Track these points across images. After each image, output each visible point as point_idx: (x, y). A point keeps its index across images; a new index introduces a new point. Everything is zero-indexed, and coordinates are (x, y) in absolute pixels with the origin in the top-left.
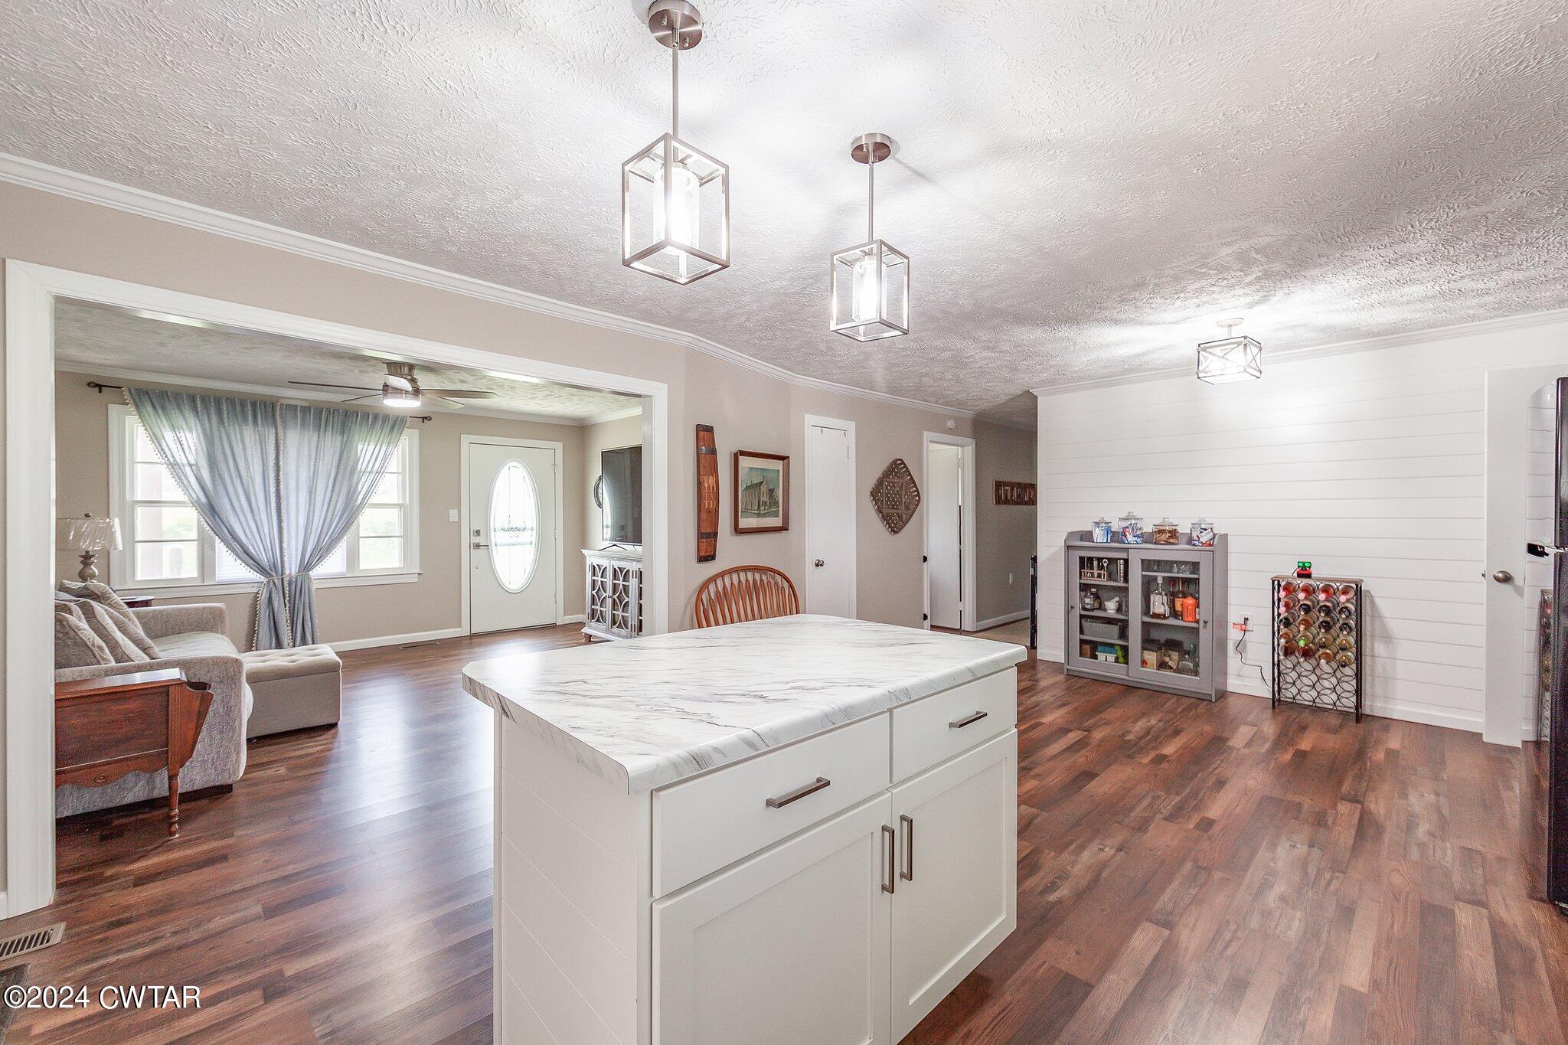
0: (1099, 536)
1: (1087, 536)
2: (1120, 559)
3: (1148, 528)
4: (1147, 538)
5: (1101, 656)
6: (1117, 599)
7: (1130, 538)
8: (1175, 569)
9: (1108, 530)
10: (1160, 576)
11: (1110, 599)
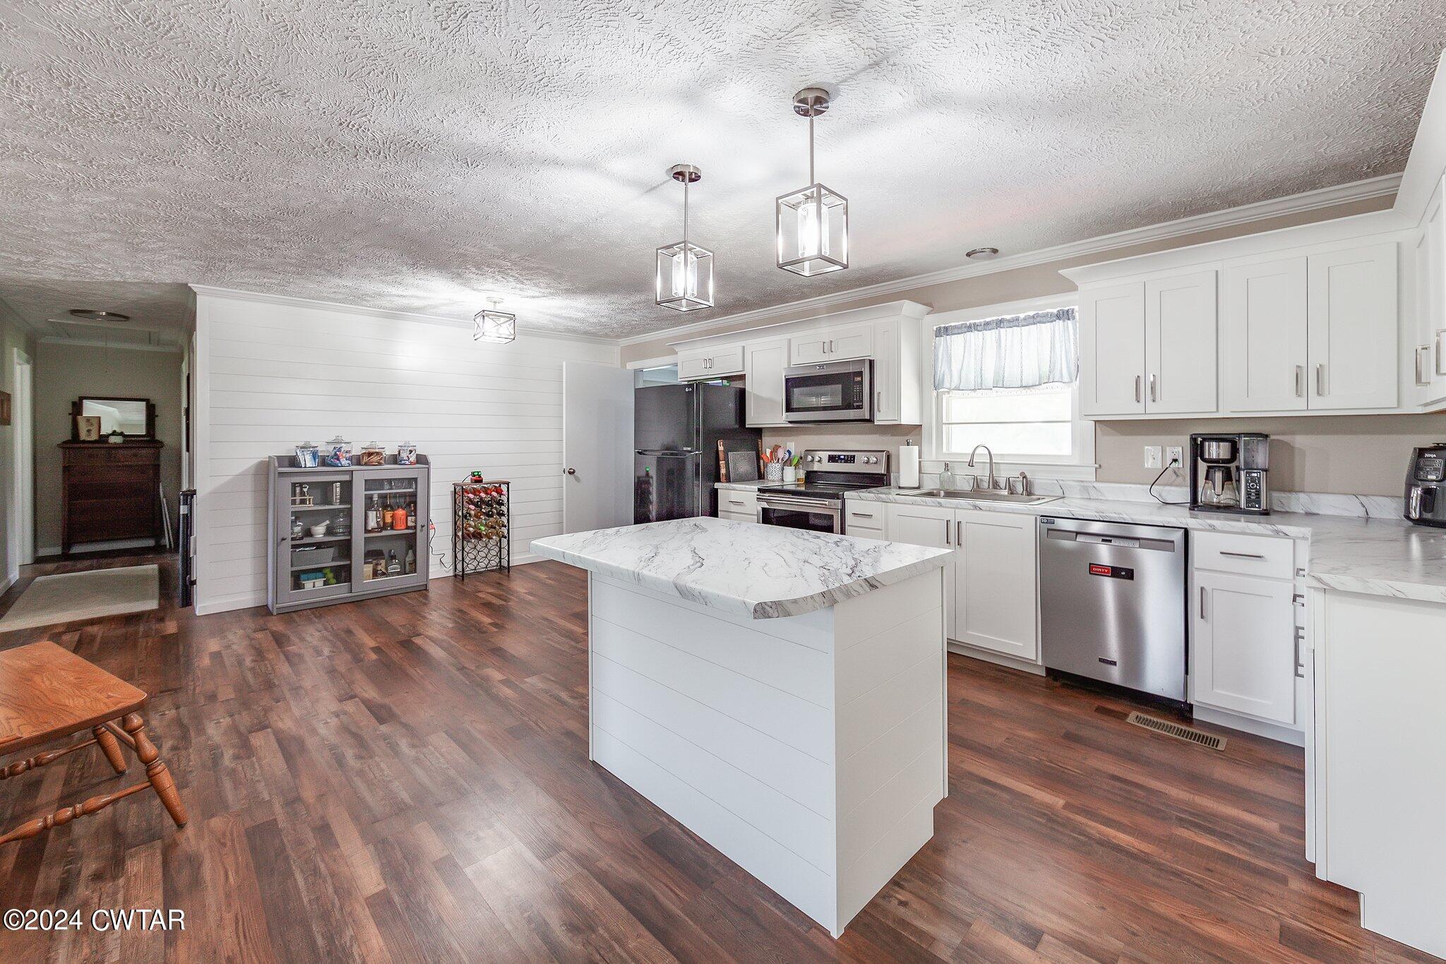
0: (308, 461)
1: (293, 461)
2: (337, 482)
3: (357, 451)
4: (358, 460)
5: (308, 585)
6: (328, 522)
7: (344, 462)
8: (387, 486)
9: (315, 455)
10: (375, 494)
11: (317, 524)
